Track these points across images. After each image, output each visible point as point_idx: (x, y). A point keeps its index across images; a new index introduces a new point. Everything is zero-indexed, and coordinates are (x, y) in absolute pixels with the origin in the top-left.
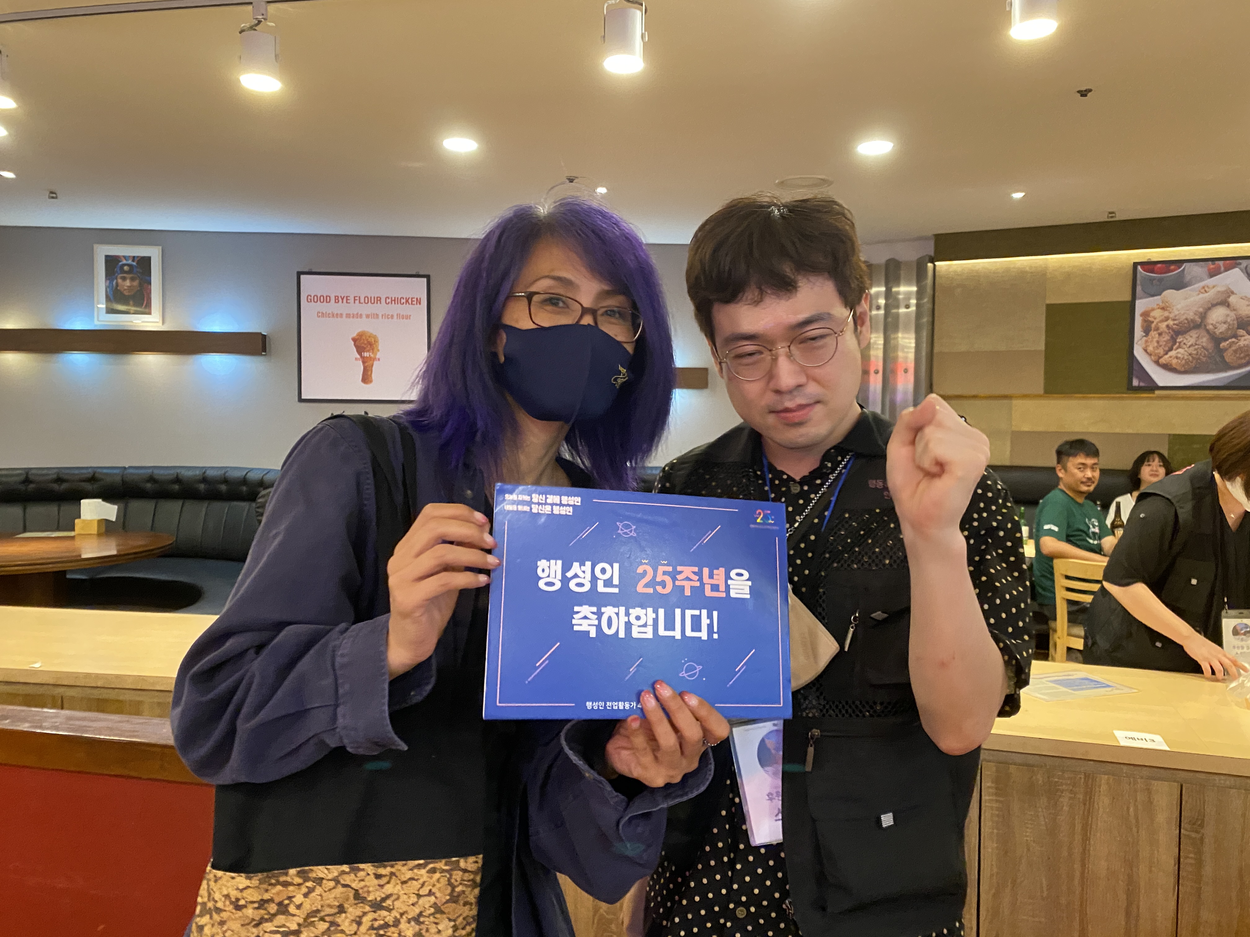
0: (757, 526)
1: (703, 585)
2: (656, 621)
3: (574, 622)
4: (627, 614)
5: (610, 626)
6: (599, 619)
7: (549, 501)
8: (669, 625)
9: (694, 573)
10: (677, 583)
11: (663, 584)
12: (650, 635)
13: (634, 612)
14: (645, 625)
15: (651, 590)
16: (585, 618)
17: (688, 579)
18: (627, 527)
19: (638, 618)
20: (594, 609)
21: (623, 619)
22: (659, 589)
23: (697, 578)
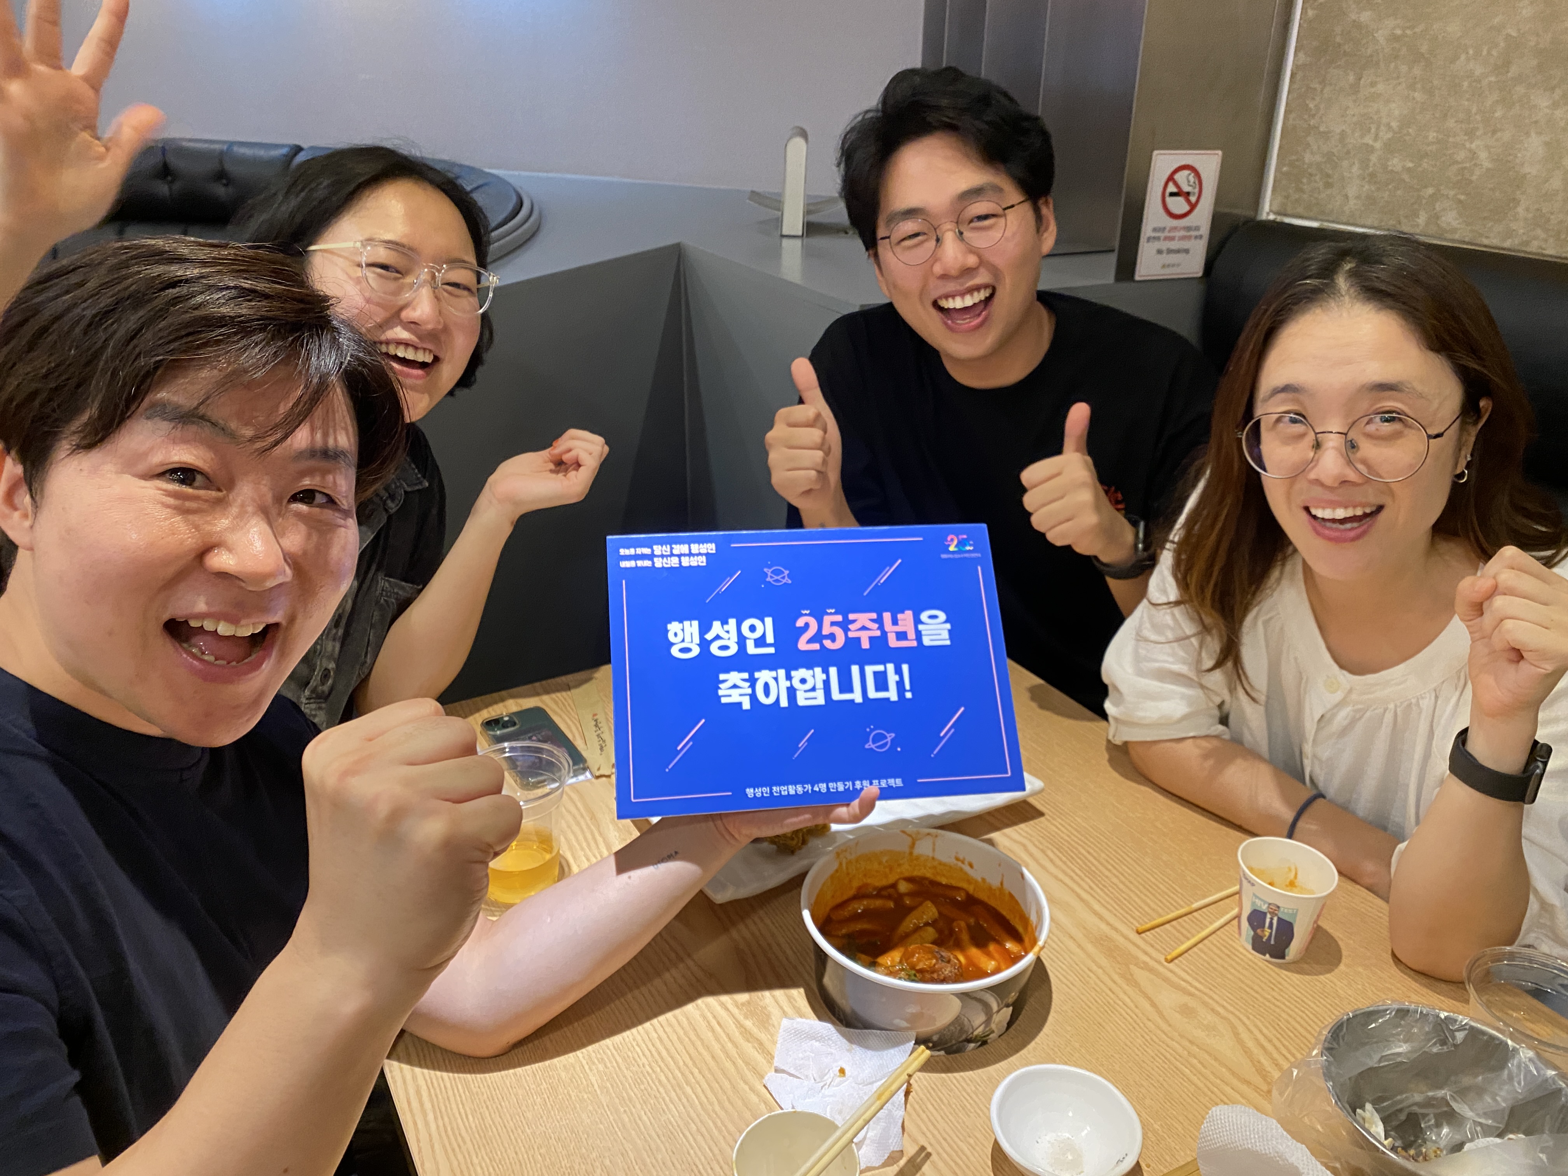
0: (951, 556)
1: (884, 634)
2: (827, 683)
3: (720, 693)
4: (789, 677)
5: (767, 692)
6: (753, 686)
7: (675, 552)
8: (846, 686)
9: (872, 620)
10: (851, 635)
11: (832, 637)
12: (821, 701)
13: (797, 674)
14: (813, 689)
15: (816, 646)
16: (735, 686)
17: (864, 628)
18: (777, 572)
19: (803, 681)
20: (746, 675)
21: (784, 684)
22: (827, 643)
23: (876, 626)
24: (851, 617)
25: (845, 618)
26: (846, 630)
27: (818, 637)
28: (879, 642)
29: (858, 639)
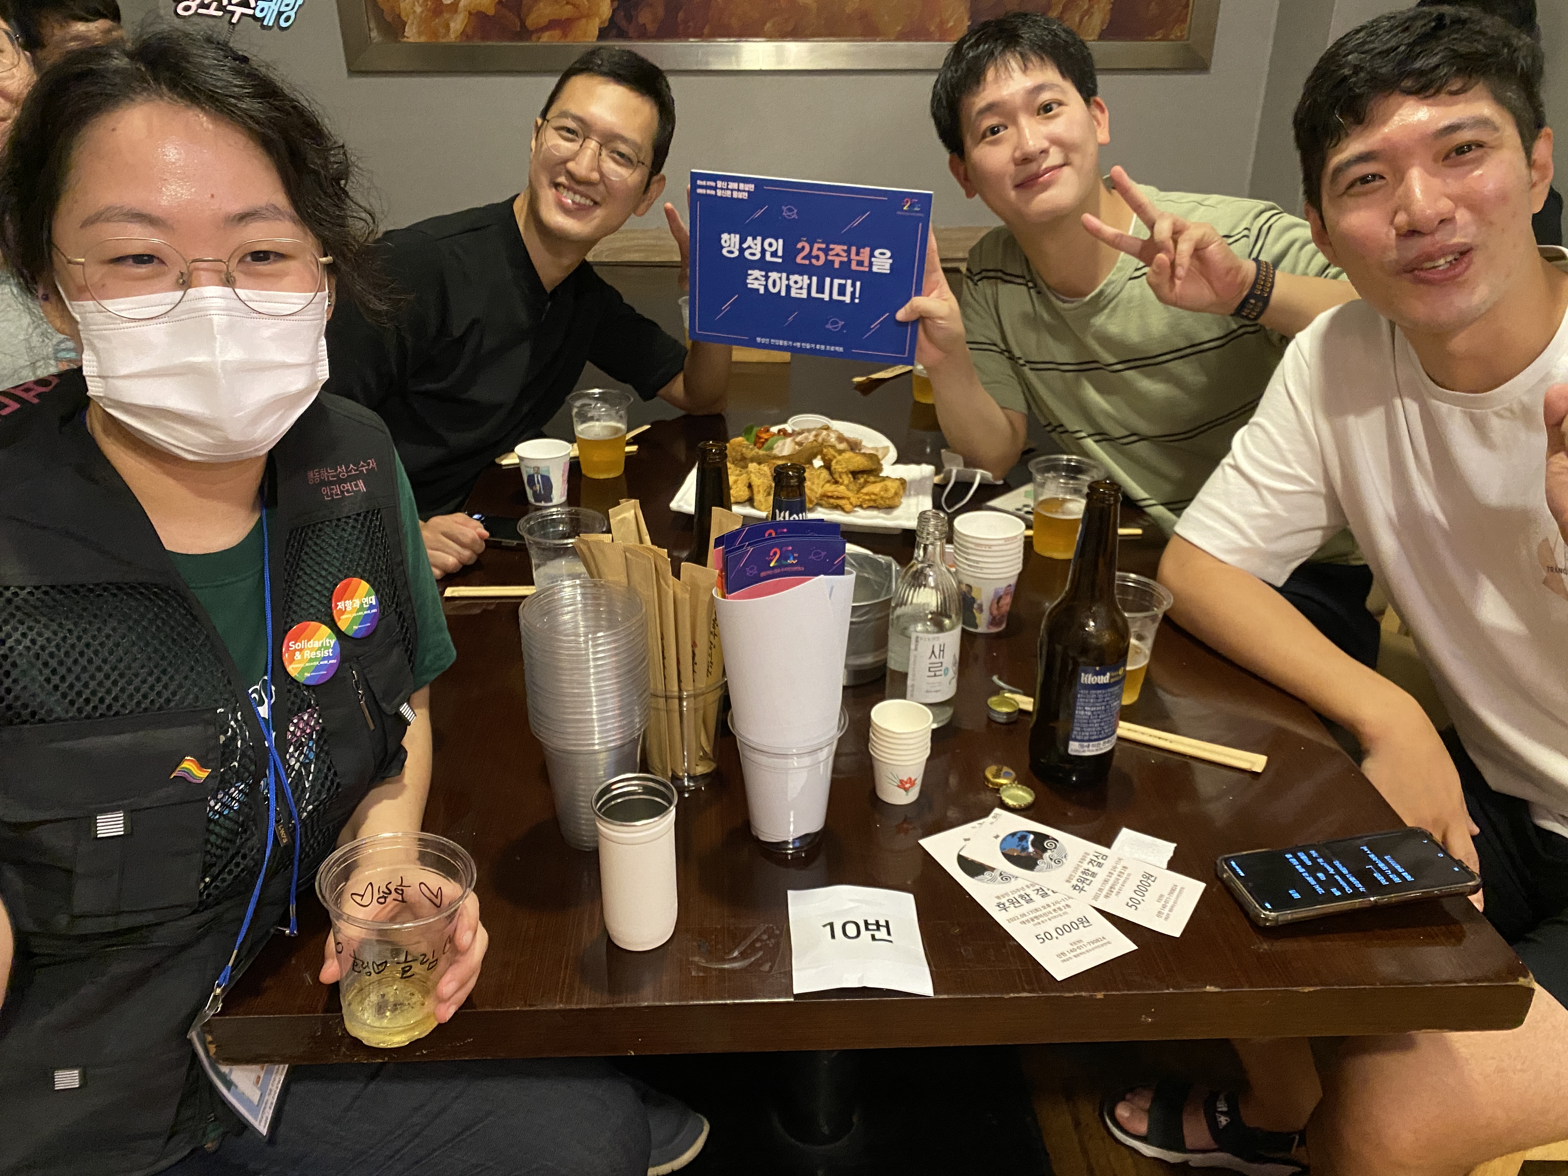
0: (903, 213)
1: (850, 261)
2: (809, 286)
3: (748, 281)
4: (788, 279)
5: (774, 286)
6: (767, 280)
7: (730, 187)
8: (821, 290)
9: (843, 250)
10: (830, 258)
11: (817, 258)
12: (805, 296)
13: (793, 278)
14: (801, 288)
15: (807, 262)
16: (756, 279)
17: (837, 255)
18: (790, 210)
19: (796, 282)
20: (763, 273)
21: (785, 282)
22: (814, 261)
23: (845, 254)
24: (832, 246)
25: (827, 246)
26: (826, 255)
27: (808, 257)
28: (846, 265)
29: (833, 262)
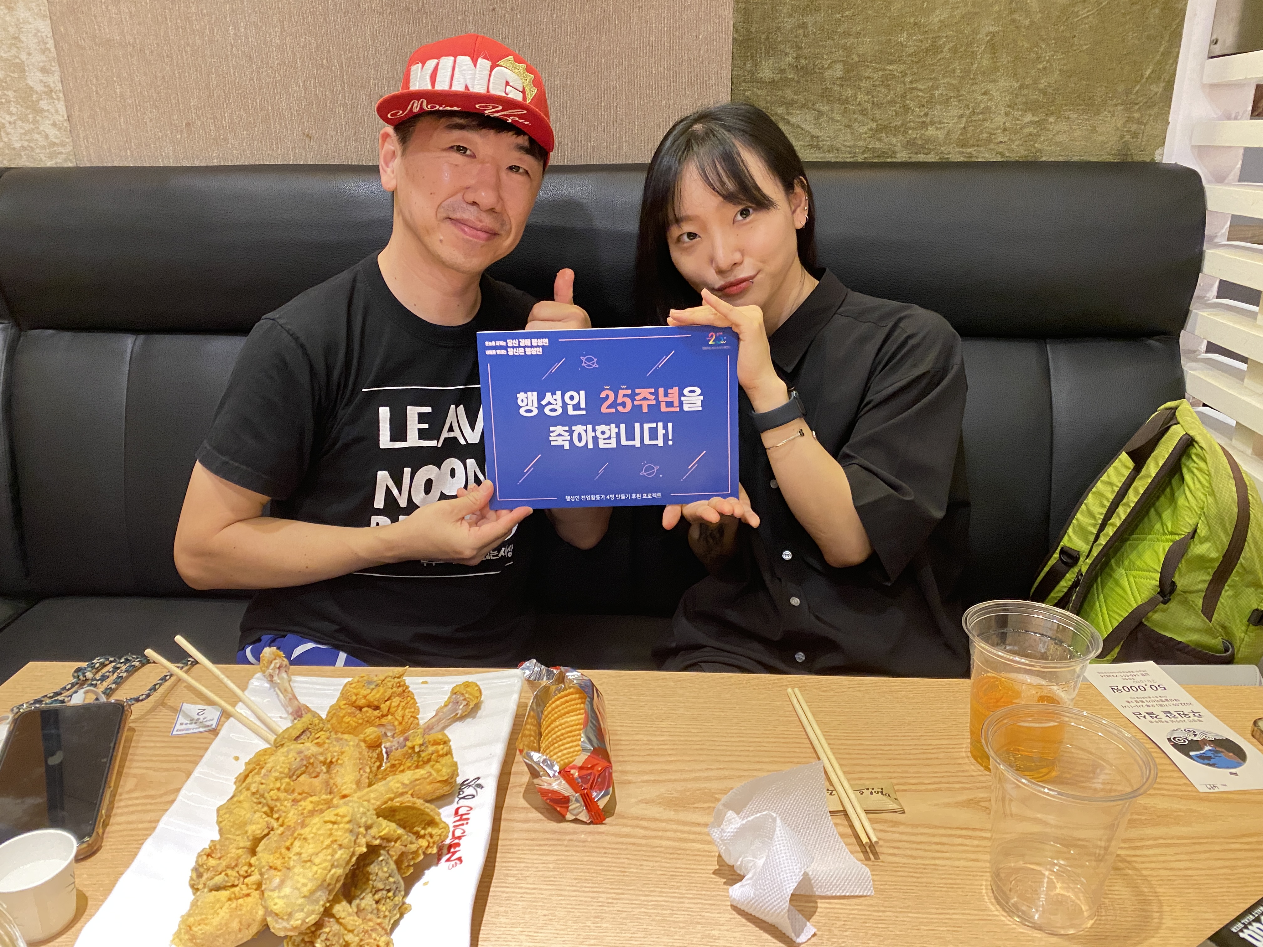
0: (709, 348)
1: (658, 403)
2: (618, 435)
3: (551, 439)
5: (580, 440)
6: (571, 435)
7: (521, 344)
8: (630, 436)
9: (651, 393)
10: (636, 403)
11: (624, 404)
12: (614, 445)
13: (599, 428)
14: (609, 438)
15: (613, 410)
16: (560, 435)
17: (645, 399)
18: (590, 360)
19: (603, 433)
20: (567, 428)
21: (591, 434)
22: (620, 408)
23: (653, 397)
24: (637, 391)
25: (633, 391)
26: (633, 400)
27: (614, 405)
28: (654, 408)
29: (641, 406)
